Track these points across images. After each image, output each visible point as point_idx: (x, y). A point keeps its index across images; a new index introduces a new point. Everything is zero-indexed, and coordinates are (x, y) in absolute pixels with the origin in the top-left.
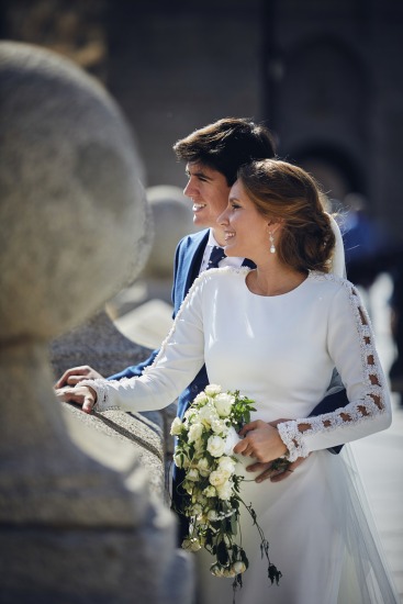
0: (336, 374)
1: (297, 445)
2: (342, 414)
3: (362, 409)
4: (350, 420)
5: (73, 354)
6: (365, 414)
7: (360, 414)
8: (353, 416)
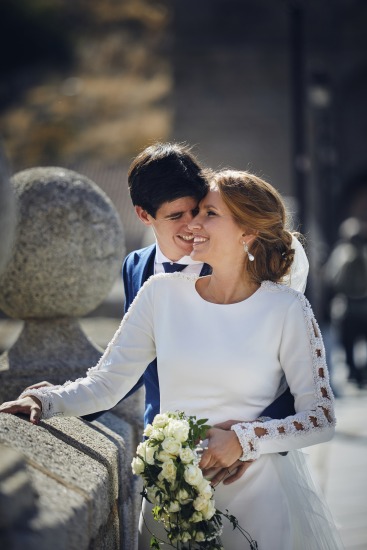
0: (283, 379)
1: (252, 449)
2: (295, 423)
3: (314, 420)
4: (302, 429)
5: (46, 369)
6: (316, 425)
7: (312, 424)
8: (305, 426)
